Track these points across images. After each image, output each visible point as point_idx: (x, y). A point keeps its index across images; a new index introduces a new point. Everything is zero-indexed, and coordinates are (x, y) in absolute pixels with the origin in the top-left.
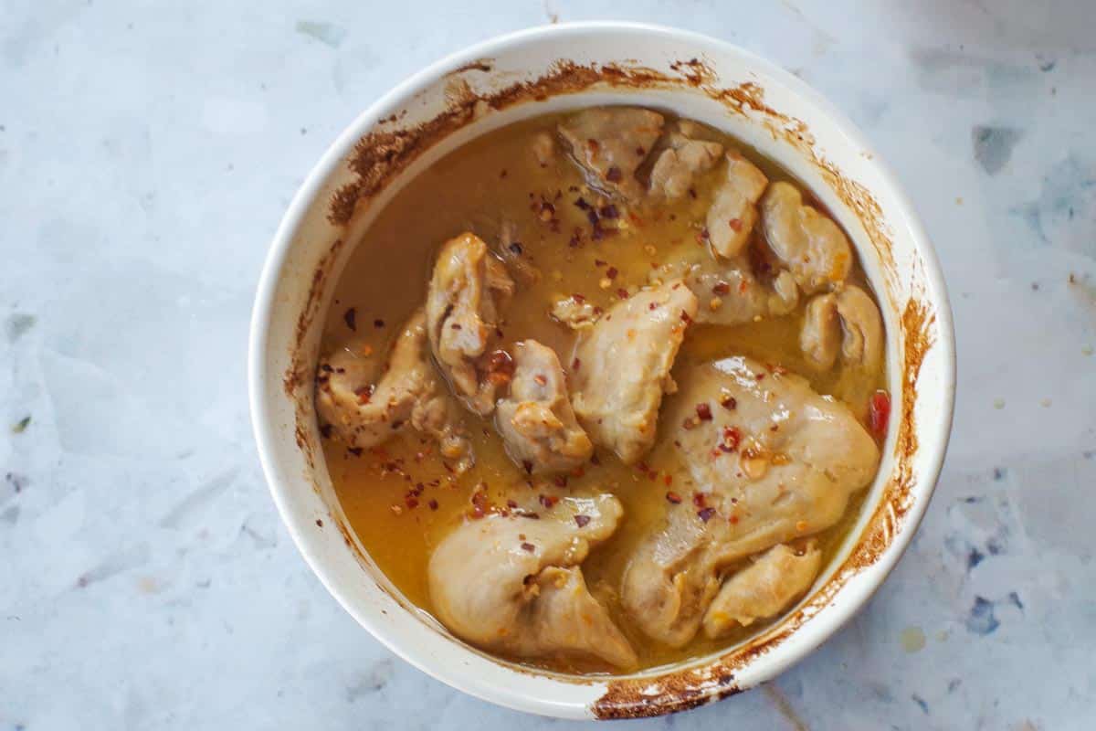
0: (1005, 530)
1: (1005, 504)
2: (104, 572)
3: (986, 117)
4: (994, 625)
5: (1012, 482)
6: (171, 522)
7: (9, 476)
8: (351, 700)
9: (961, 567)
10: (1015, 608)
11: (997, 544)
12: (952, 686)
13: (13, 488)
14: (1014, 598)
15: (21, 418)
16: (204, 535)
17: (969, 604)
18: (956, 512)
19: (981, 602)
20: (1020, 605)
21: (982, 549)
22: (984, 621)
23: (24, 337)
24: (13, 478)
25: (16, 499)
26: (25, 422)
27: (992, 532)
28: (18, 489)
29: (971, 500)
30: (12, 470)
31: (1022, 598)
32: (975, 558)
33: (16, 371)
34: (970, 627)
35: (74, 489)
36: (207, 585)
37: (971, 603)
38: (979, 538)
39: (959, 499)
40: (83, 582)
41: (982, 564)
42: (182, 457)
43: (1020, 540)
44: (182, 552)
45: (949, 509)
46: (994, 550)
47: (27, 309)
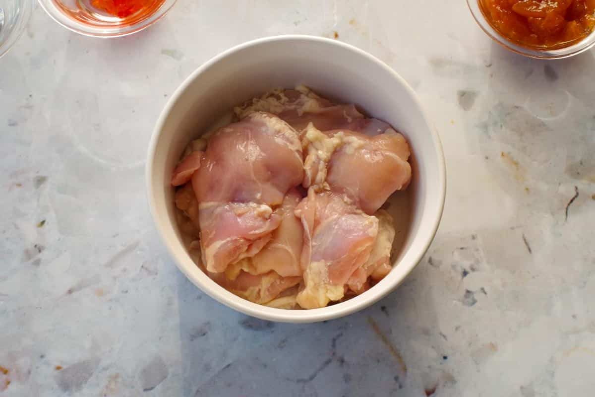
0: (477, 261)
1: (477, 250)
2: (80, 287)
3: (463, 87)
4: (474, 302)
5: (479, 241)
6: (110, 264)
7: (36, 246)
8: (192, 340)
9: (460, 277)
10: (483, 294)
11: (474, 267)
12: (457, 329)
13: (38, 251)
14: (483, 290)
15: (41, 221)
16: (125, 270)
17: (462, 293)
18: (456, 253)
19: (468, 292)
20: (485, 293)
21: (468, 270)
22: (470, 300)
23: (42, 186)
24: (37, 247)
25: (40, 256)
26: (43, 222)
27: (472, 262)
28: (40, 251)
29: (462, 249)
30: (37, 243)
31: (486, 290)
32: (465, 273)
33: (38, 200)
34: (464, 303)
35: (65, 251)
36: (127, 292)
37: (464, 292)
38: (466, 265)
39: (457, 248)
40: (70, 292)
41: (468, 276)
42: (114, 236)
43: (485, 265)
44: (115, 278)
45: (453, 252)
46: (473, 269)
47: (43, 174)
